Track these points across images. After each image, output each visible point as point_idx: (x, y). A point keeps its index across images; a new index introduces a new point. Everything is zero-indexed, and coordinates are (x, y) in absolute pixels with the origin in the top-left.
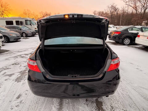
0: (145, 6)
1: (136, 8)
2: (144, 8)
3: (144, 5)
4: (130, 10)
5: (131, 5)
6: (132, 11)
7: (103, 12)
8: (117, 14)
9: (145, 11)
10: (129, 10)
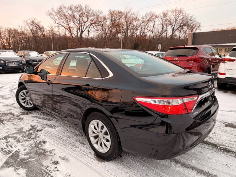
0: (81, 29)
1: (70, 29)
2: (80, 31)
3: (78, 26)
4: (62, 31)
5: (62, 24)
6: (64, 34)
7: (16, 31)
8: (44, 35)
9: (81, 35)
10: (60, 31)
